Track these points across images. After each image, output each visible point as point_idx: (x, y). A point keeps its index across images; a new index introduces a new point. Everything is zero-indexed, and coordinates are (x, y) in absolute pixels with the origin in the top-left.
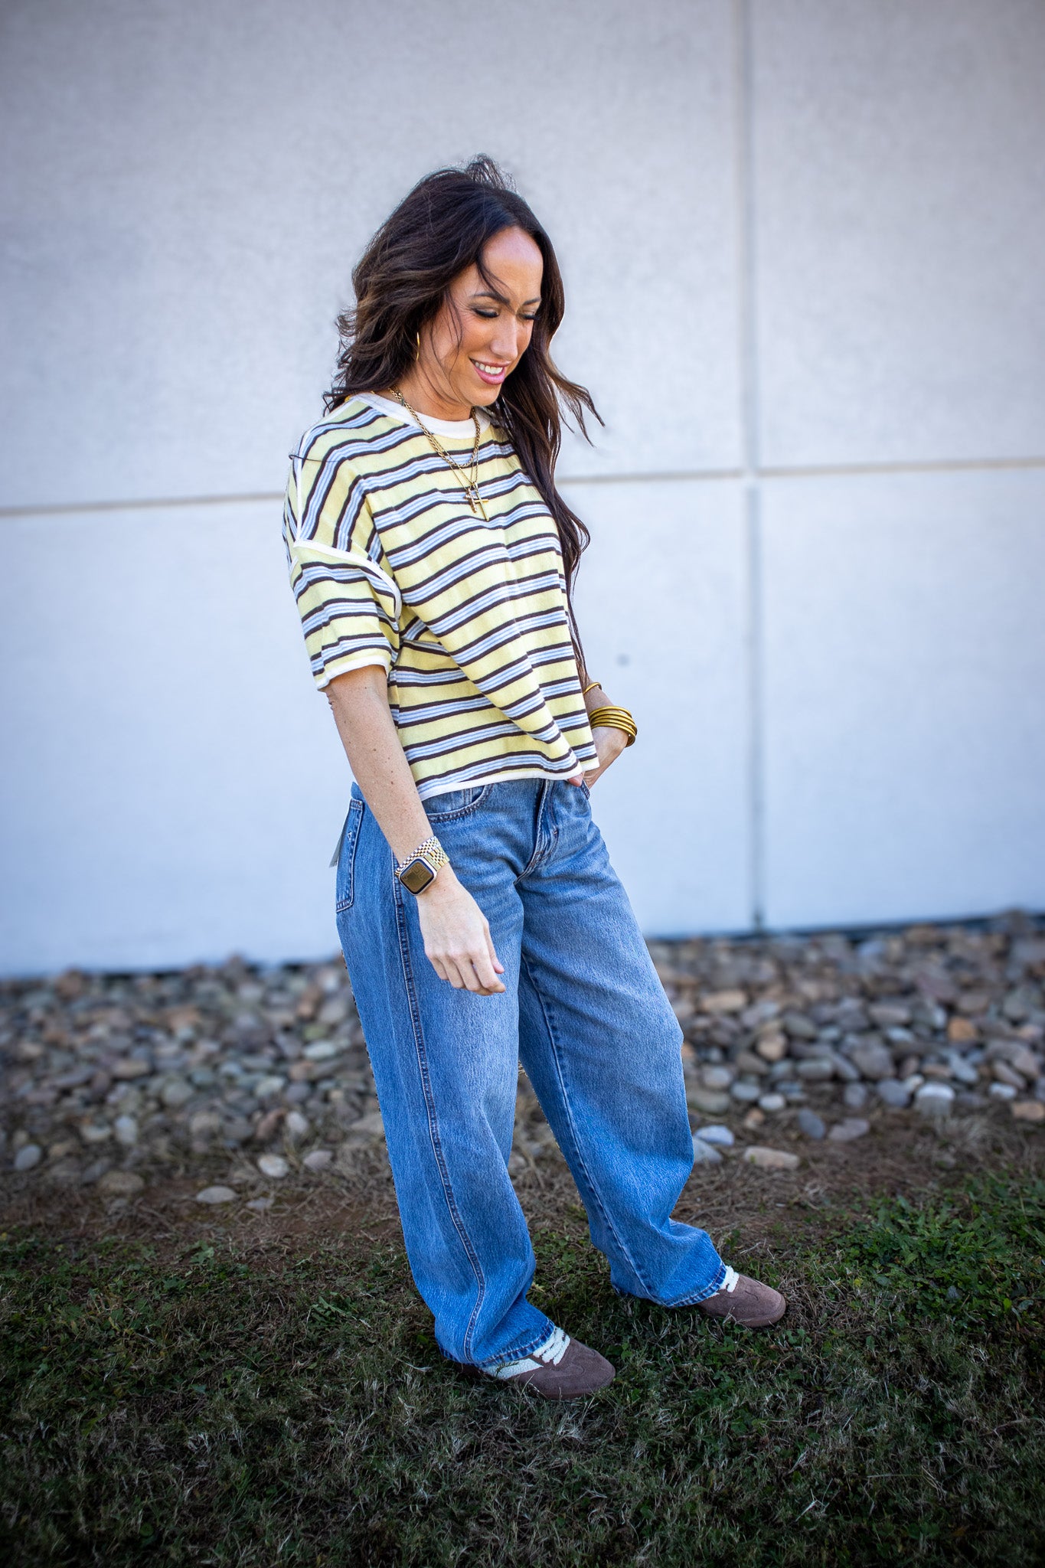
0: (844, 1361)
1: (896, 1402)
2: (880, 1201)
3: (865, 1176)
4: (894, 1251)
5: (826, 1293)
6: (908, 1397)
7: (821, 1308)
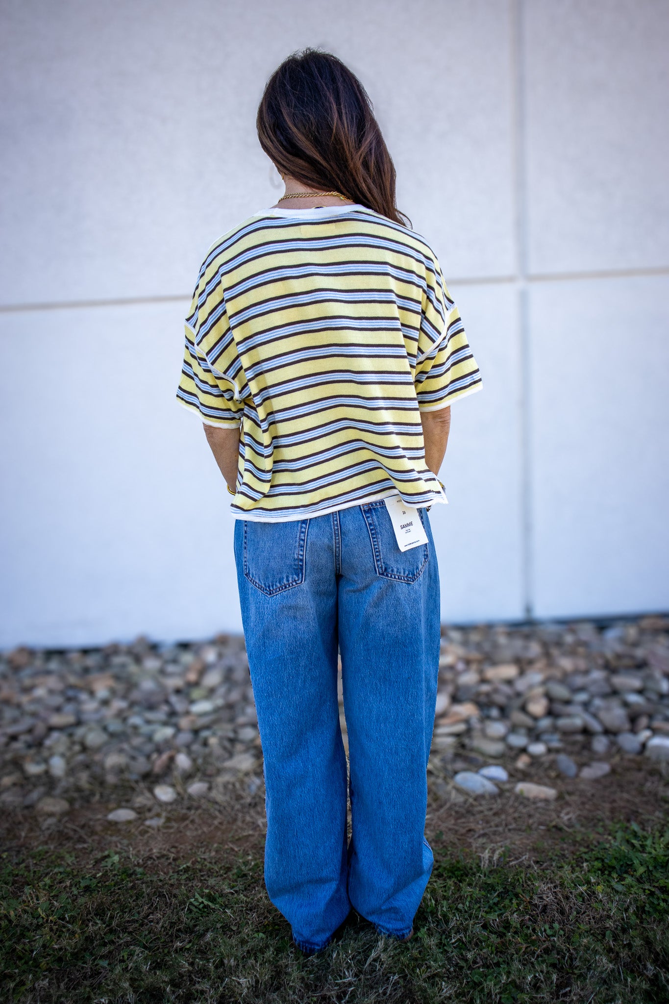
0: (589, 950)
1: (629, 983)
2: (618, 826)
3: (607, 806)
4: (628, 865)
5: (575, 896)
6: (638, 980)
7: (571, 908)
